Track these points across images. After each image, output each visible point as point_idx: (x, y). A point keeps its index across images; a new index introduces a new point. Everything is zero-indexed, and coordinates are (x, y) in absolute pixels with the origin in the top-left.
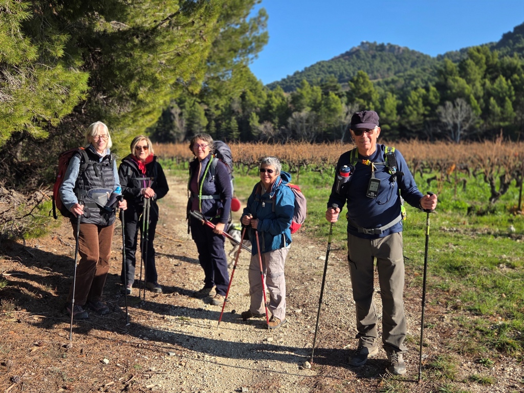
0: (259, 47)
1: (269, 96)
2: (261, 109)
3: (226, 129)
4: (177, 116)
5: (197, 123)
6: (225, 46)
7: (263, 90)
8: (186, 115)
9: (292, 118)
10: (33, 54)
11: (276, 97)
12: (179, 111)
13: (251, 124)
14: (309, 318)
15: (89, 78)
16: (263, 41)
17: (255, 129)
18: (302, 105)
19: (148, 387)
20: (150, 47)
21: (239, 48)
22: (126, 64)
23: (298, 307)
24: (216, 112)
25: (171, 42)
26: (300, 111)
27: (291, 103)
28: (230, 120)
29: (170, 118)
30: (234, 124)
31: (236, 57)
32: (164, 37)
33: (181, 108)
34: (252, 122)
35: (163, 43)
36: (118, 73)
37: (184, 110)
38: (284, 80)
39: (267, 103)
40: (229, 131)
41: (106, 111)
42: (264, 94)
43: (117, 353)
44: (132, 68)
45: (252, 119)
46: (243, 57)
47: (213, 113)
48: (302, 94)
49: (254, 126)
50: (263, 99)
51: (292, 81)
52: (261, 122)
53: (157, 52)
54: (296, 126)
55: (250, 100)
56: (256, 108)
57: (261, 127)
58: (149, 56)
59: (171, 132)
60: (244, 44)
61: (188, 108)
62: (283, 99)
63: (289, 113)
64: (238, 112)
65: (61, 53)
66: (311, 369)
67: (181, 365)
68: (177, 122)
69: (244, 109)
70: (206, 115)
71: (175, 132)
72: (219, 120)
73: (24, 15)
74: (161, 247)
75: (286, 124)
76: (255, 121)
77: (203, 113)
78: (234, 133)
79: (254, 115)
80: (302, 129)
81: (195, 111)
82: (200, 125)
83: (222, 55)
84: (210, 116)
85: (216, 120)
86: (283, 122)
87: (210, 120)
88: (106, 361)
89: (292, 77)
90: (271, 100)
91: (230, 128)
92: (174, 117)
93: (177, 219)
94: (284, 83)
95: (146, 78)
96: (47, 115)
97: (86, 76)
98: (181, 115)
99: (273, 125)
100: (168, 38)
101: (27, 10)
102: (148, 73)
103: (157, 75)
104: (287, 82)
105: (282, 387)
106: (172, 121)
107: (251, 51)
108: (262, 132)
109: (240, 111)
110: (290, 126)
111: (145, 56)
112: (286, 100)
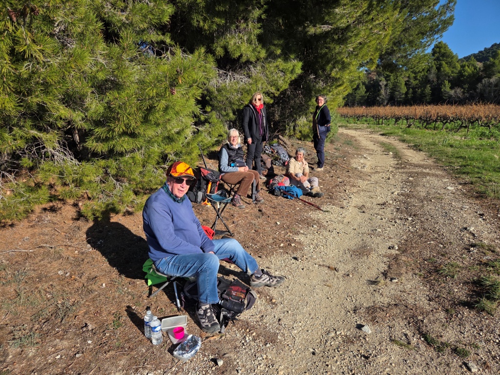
0: (444, 28)
1: (463, 67)
2: (453, 77)
3: (420, 95)
4: (383, 87)
5: (398, 91)
6: (414, 31)
7: (458, 62)
8: (390, 85)
9: (482, 84)
10: (263, 54)
11: (468, 67)
12: (385, 83)
13: (442, 90)
14: (414, 223)
15: (302, 66)
16: (448, 23)
17: (445, 94)
18: (493, 72)
19: (295, 239)
20: (343, 40)
21: (427, 32)
22: (326, 54)
23: (410, 216)
24: (414, 82)
25: (356, 35)
26: (490, 78)
27: (482, 71)
28: (425, 87)
29: (378, 88)
30: (428, 90)
31: (423, 38)
32: (353, 32)
33: (387, 81)
34: (444, 88)
35: (351, 37)
36: (320, 60)
37: (389, 82)
38: (481, 52)
39: (460, 72)
40: (423, 95)
41: (314, 86)
42: (458, 66)
43: (286, 221)
44: (329, 56)
45: (445, 86)
46: (430, 38)
47: (412, 83)
48: (494, 63)
49: (445, 91)
50: (456, 69)
51: (489, 53)
52: (451, 88)
53: (347, 43)
54: (484, 90)
55: (444, 71)
56: (449, 77)
57: (452, 92)
58: (340, 47)
59: (378, 98)
60: (431, 27)
61: (392, 81)
62: (475, 68)
63: (479, 79)
64: (433, 81)
65: (279, 52)
66: (397, 250)
67: (317, 232)
68: (383, 92)
69: (438, 78)
70: (406, 84)
71: (380, 98)
72: (416, 88)
73: (258, 31)
74: (336, 171)
75: (475, 89)
76: (447, 88)
77: (404, 83)
78: (428, 98)
79: (446, 82)
80: (490, 92)
81: (397, 82)
82: (400, 93)
83: (411, 38)
84: (410, 85)
85: (413, 88)
86: (473, 87)
87: (408, 89)
88: (278, 223)
89: (489, 49)
90: (463, 70)
91: (424, 94)
92: (381, 88)
93: (355, 156)
94: (481, 54)
95: (337, 62)
96: (273, 90)
97: (300, 64)
98: (386, 85)
99: (462, 90)
100: (355, 32)
101: (260, 28)
102: (339, 58)
103: (345, 59)
104: (483, 54)
105: (371, 255)
106: (379, 91)
107: (437, 32)
108: (451, 96)
109: (435, 80)
110: (478, 91)
111: (337, 47)
112: (478, 69)
